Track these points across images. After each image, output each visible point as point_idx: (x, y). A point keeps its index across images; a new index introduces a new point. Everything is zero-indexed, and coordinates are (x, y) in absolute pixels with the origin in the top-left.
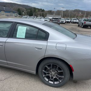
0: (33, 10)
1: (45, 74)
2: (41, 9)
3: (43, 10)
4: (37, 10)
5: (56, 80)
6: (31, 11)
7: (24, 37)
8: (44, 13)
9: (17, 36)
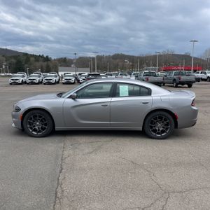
0: (23, 59)
1: (151, 127)
2: (42, 57)
3: (47, 57)
4: (32, 59)
5: (163, 132)
6: (19, 62)
7: (127, 95)
8: (51, 65)
9: (121, 95)
